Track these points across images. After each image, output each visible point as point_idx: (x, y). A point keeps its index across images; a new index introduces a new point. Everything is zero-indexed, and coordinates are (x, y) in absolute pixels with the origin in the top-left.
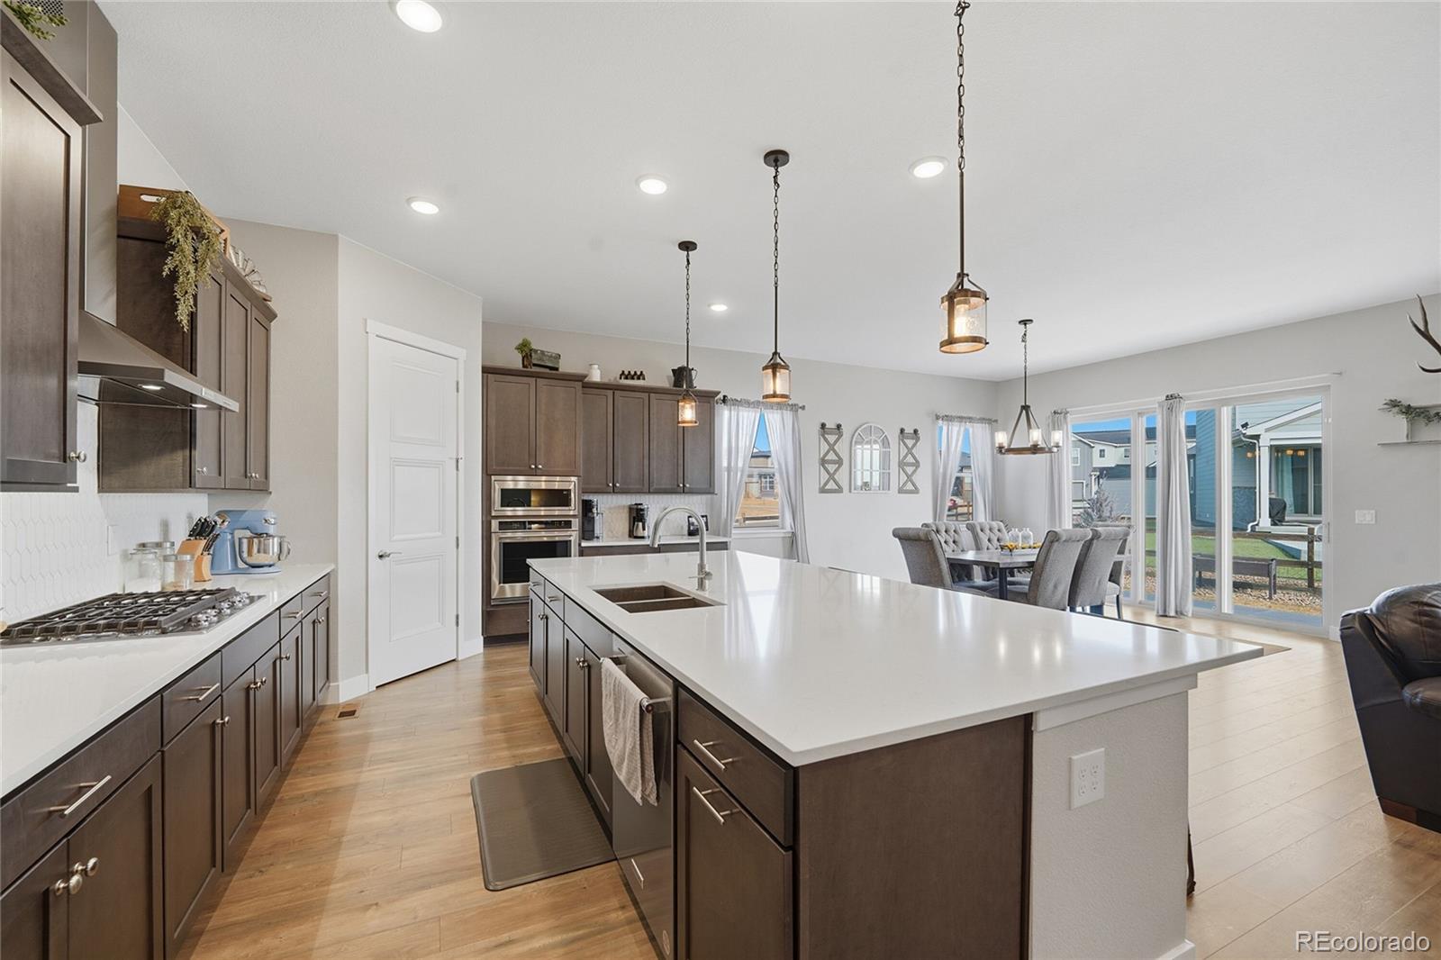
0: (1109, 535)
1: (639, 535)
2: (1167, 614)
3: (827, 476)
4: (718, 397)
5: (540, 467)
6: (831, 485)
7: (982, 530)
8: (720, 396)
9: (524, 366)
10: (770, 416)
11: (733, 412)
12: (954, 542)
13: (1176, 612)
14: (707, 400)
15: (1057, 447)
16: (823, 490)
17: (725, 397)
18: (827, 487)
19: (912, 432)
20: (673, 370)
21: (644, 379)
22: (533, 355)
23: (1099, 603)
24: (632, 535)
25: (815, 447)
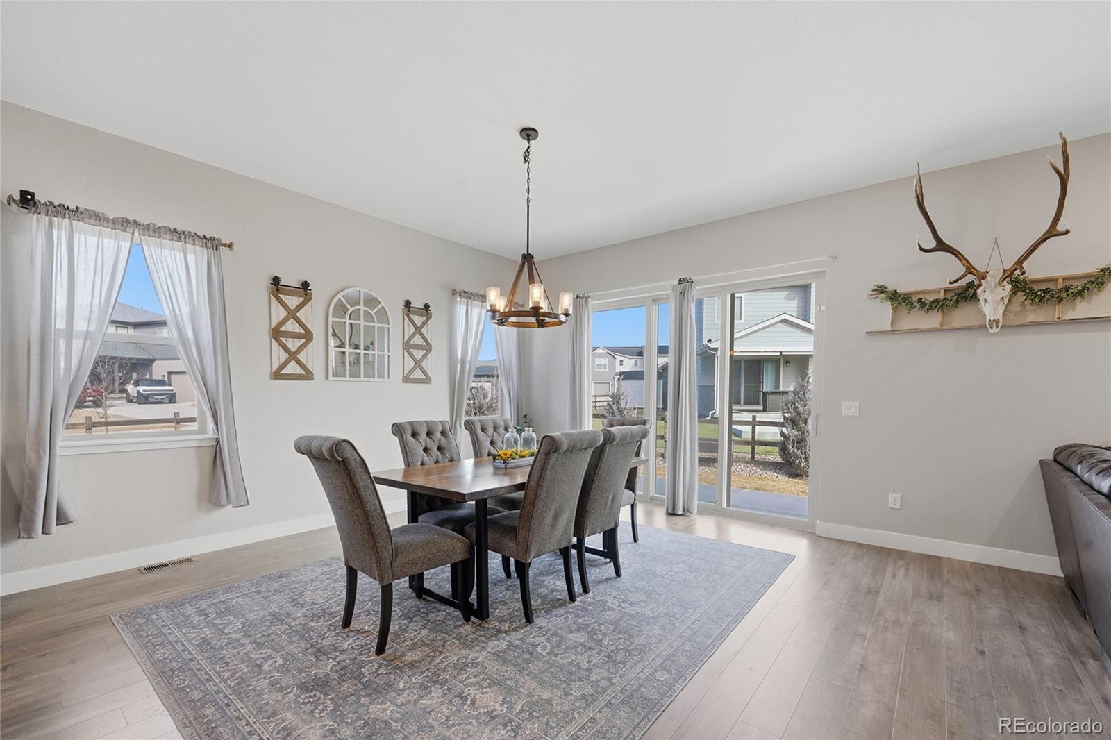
0: (624, 437)
2: (676, 513)
3: (285, 356)
6: (293, 369)
7: (483, 430)
10: (155, 250)
12: (439, 449)
13: (684, 510)
15: (566, 315)
16: (277, 375)
18: (285, 371)
19: (422, 307)
23: (612, 526)
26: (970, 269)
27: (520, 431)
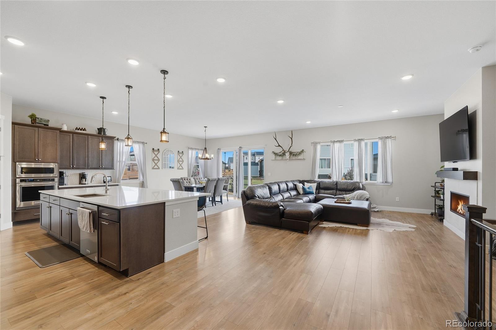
1: (84, 183)
3: (155, 164)
4: (116, 138)
5: (40, 160)
6: (156, 167)
7: (197, 179)
8: (117, 138)
9: (32, 123)
10: (135, 145)
11: (121, 143)
14: (111, 139)
16: (153, 168)
17: (118, 138)
18: (155, 167)
19: (181, 152)
20: (98, 128)
21: (86, 131)
22: (37, 119)
23: (221, 195)
24: (80, 183)
25: (150, 155)
26: (283, 150)
27: (204, 179)
